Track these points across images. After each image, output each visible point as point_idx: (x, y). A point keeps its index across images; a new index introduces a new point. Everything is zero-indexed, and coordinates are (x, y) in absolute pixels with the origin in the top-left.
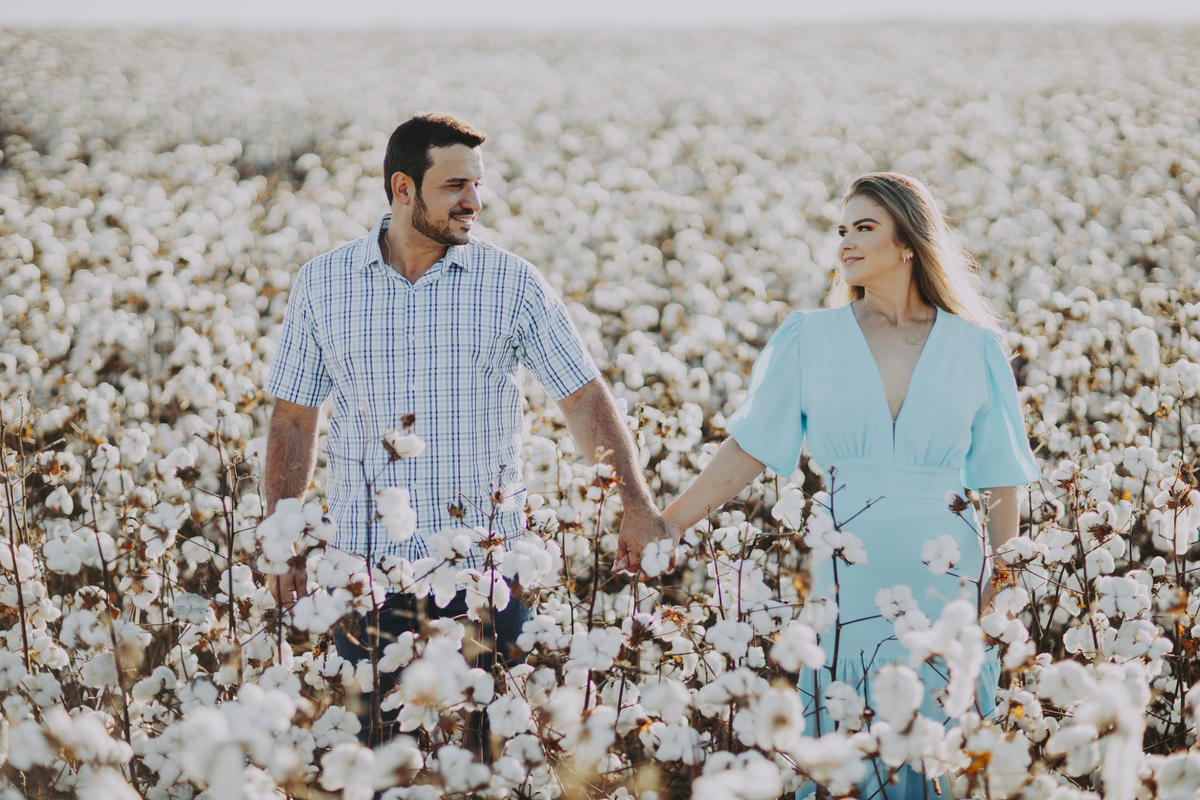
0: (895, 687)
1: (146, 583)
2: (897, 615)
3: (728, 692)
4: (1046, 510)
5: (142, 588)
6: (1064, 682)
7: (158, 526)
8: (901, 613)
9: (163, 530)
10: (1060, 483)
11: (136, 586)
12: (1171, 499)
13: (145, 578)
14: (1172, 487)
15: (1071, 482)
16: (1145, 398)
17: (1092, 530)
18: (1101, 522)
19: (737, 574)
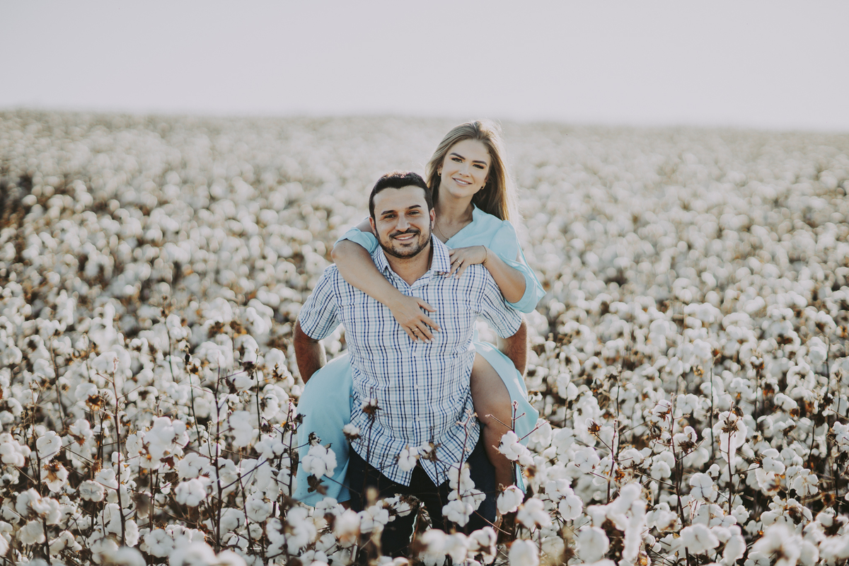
0: (591, 540)
1: (58, 474)
2: (560, 499)
3: (479, 544)
4: (655, 431)
5: (56, 478)
6: (696, 536)
7: (78, 434)
8: (563, 497)
9: (81, 437)
10: (660, 414)
11: (52, 477)
12: (725, 426)
13: (58, 470)
14: (728, 419)
15: (667, 413)
16: (674, 365)
17: (681, 445)
18: (687, 440)
19: (458, 471)
